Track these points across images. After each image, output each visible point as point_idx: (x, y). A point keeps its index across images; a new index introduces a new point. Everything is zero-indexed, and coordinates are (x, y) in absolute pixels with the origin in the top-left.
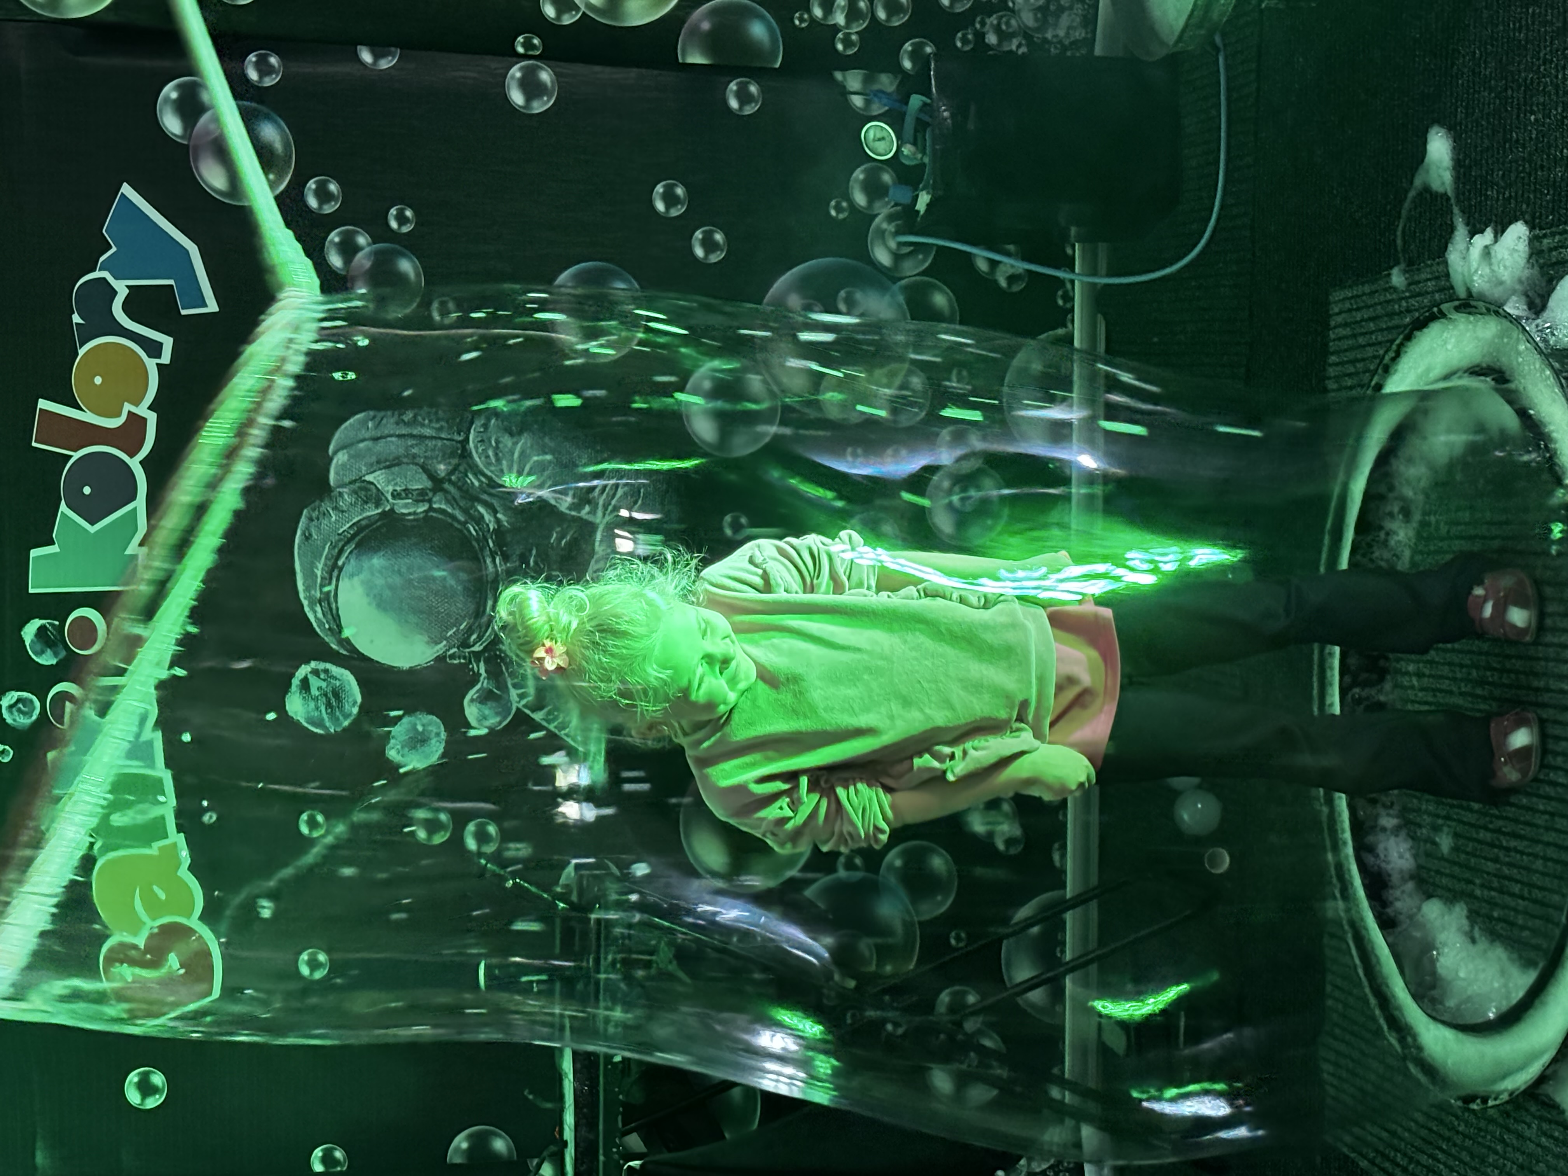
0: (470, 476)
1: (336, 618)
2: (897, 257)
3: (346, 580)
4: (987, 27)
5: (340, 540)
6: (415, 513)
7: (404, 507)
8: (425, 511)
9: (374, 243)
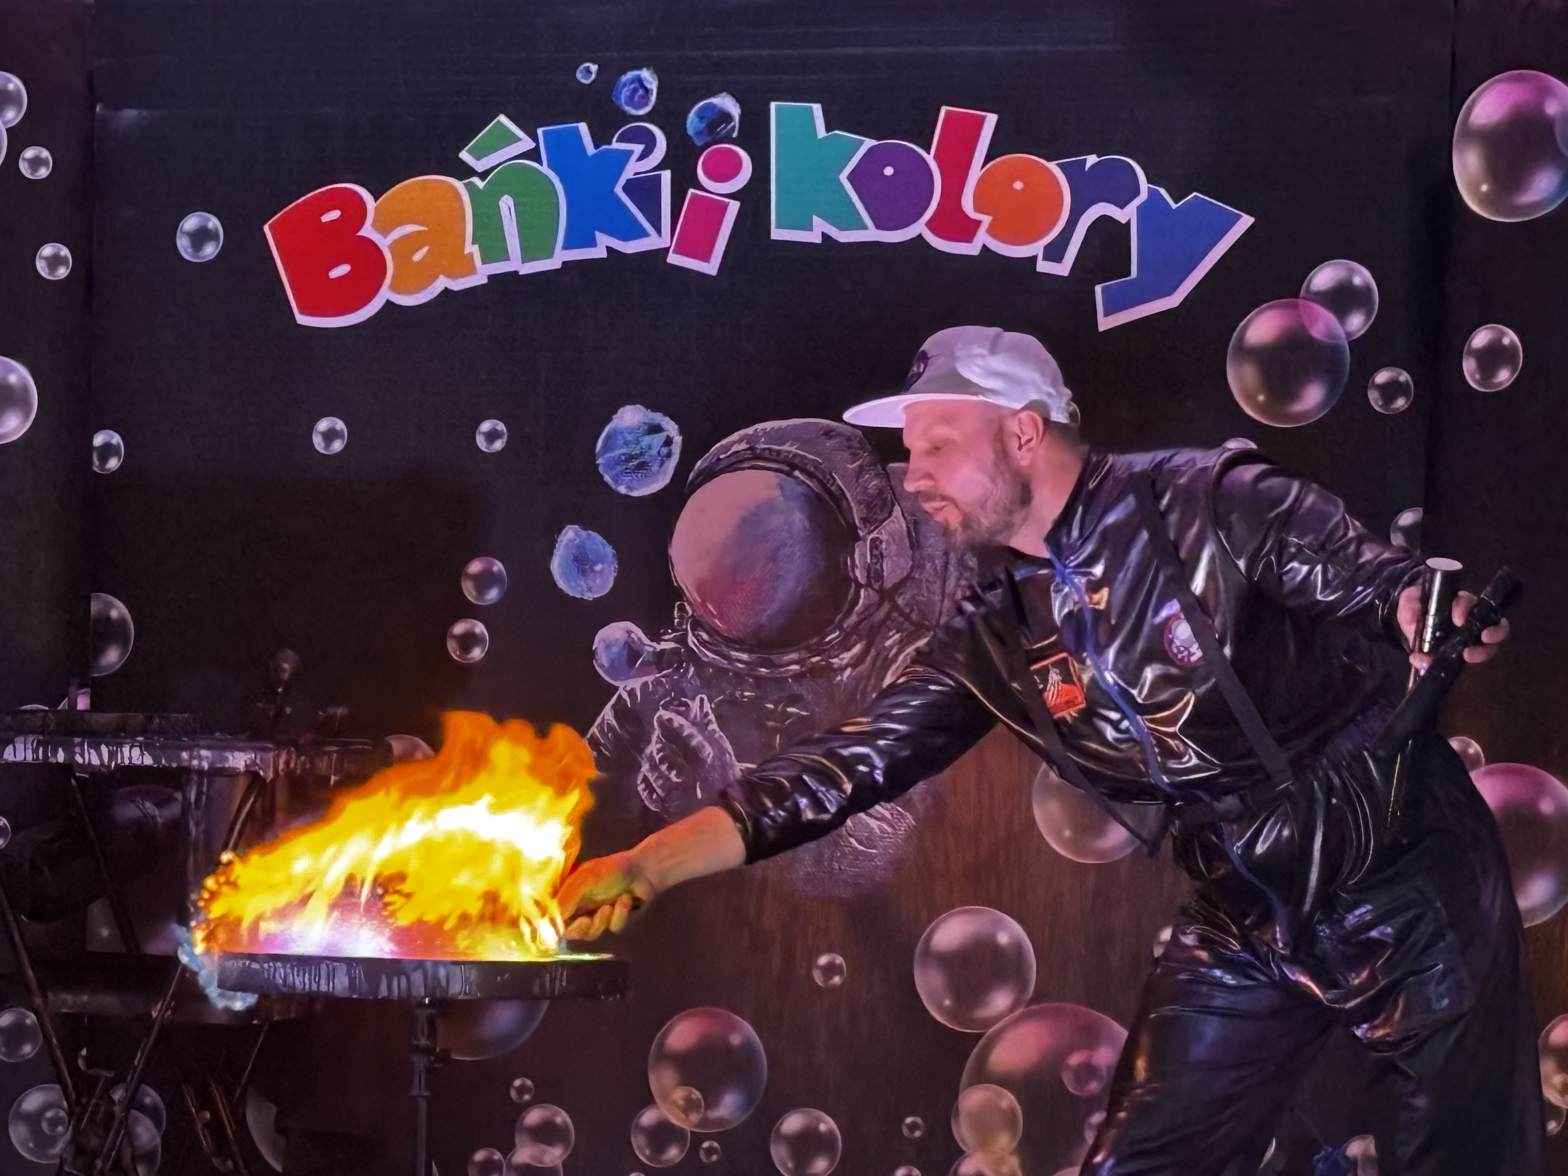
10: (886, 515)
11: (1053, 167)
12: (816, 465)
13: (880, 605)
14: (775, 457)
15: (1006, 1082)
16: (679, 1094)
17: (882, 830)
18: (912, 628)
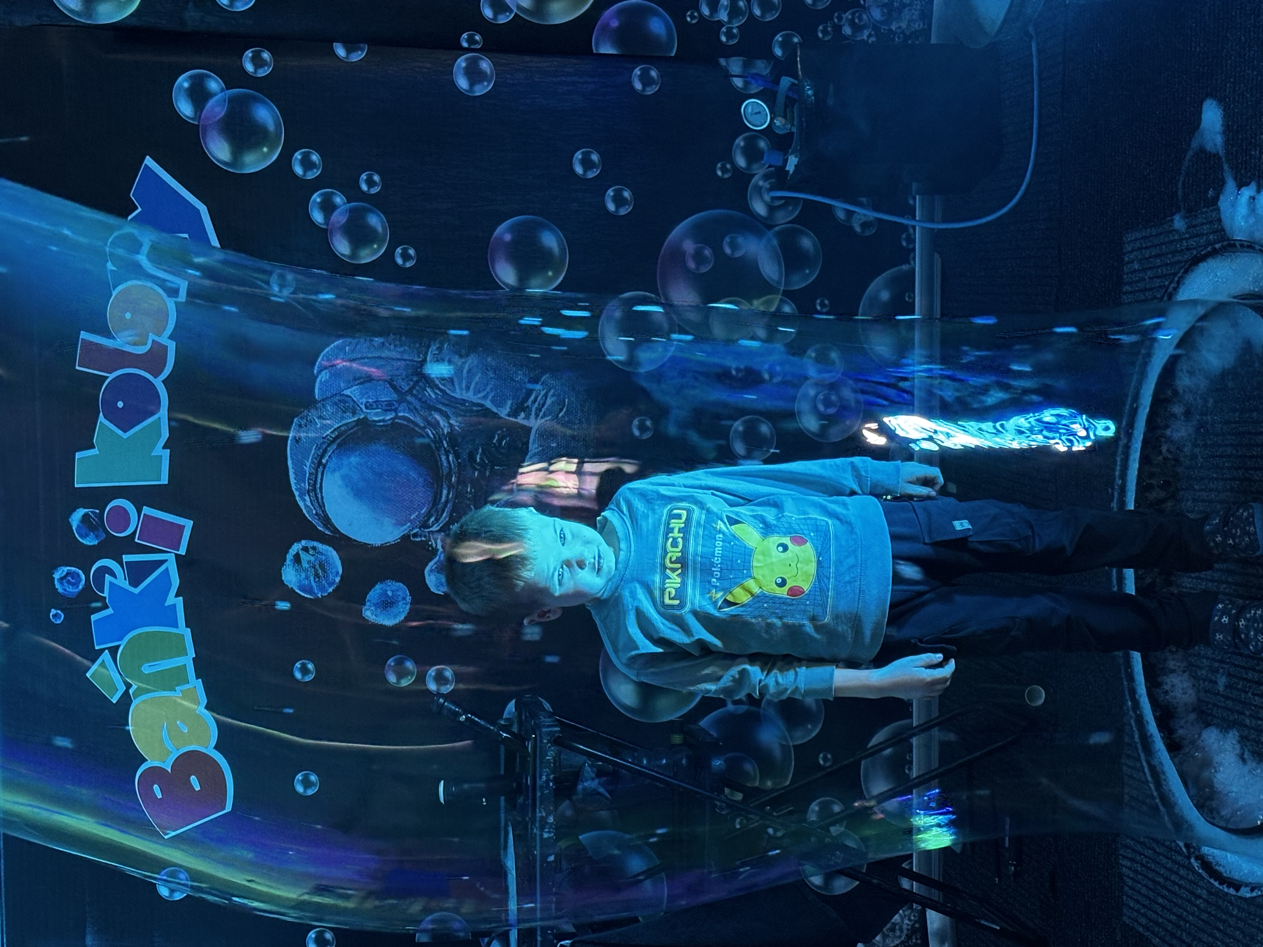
0: (429, 390)
1: (322, 506)
2: (771, 209)
3: (329, 473)
4: (844, 21)
5: (323, 443)
6: (383, 421)
7: (375, 416)
8: (391, 419)
9: (348, 202)
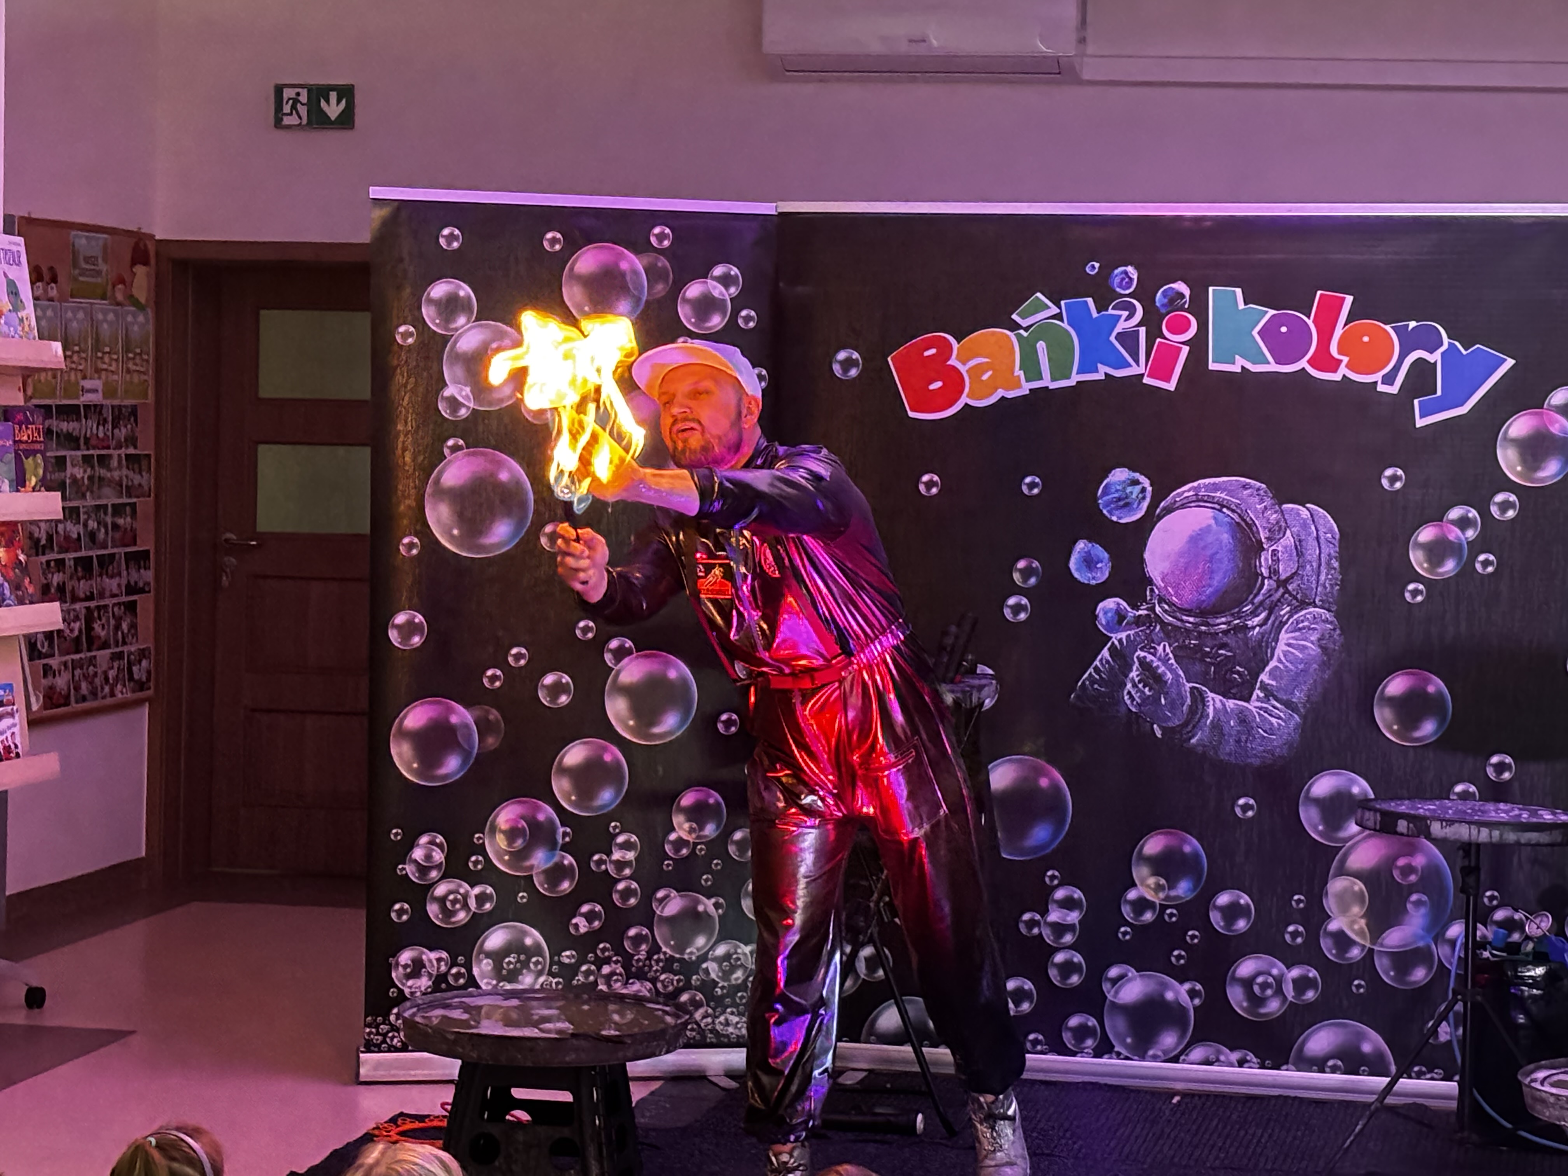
10: (1281, 535)
11: (1388, 328)
12: (1237, 505)
13: (1277, 590)
14: (1210, 500)
15: (1358, 875)
16: (1152, 881)
17: (1279, 724)
18: (1297, 604)
